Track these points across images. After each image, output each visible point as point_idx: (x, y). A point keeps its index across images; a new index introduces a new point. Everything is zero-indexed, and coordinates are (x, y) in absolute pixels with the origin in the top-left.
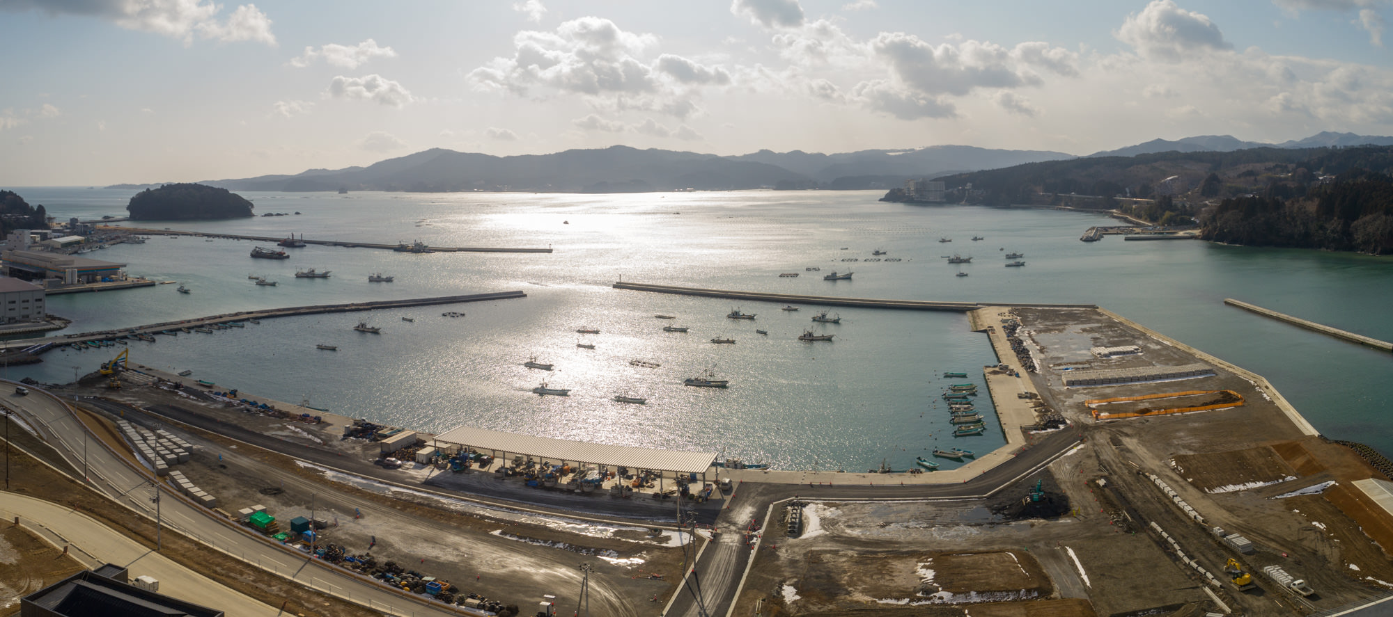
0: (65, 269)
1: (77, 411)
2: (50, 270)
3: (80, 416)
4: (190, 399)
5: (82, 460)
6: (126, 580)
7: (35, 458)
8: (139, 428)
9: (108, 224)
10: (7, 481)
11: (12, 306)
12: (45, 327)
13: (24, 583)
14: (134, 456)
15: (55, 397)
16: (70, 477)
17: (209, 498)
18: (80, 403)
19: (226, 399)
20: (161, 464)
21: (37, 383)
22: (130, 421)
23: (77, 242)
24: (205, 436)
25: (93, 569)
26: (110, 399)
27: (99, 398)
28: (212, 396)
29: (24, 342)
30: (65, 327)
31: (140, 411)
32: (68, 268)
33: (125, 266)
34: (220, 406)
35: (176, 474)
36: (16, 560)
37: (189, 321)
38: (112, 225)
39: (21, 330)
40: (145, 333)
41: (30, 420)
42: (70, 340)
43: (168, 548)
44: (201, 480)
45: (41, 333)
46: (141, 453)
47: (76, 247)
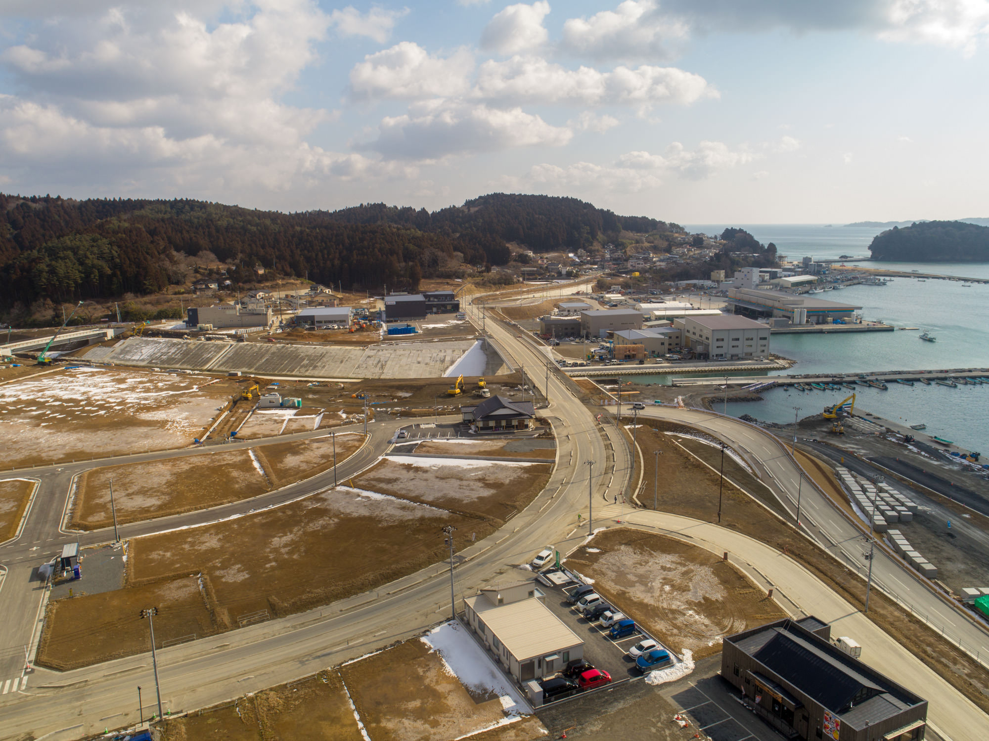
0: (793, 308)
1: (795, 452)
2: (777, 308)
3: (797, 457)
4: (921, 455)
5: (796, 503)
6: (828, 638)
7: (748, 495)
8: (859, 478)
9: (845, 264)
10: (719, 515)
11: (735, 343)
12: (768, 366)
13: (727, 622)
14: (851, 506)
15: (773, 436)
16: (781, 518)
17: (929, 567)
18: (799, 445)
19: (965, 462)
20: (879, 520)
21: (756, 420)
22: (850, 469)
23: (809, 282)
24: (933, 498)
25: (795, 619)
26: (831, 444)
27: (819, 442)
28: (947, 455)
29: (746, 379)
30: (789, 367)
31: (863, 461)
32: (797, 308)
33: (860, 308)
34: (955, 468)
35: (895, 533)
36: (722, 597)
37: (930, 372)
38: (849, 266)
39: (743, 367)
40: (877, 380)
41: (746, 456)
42: (793, 381)
43: (876, 612)
44: (923, 546)
45: (763, 372)
46: (858, 504)
47: (807, 288)
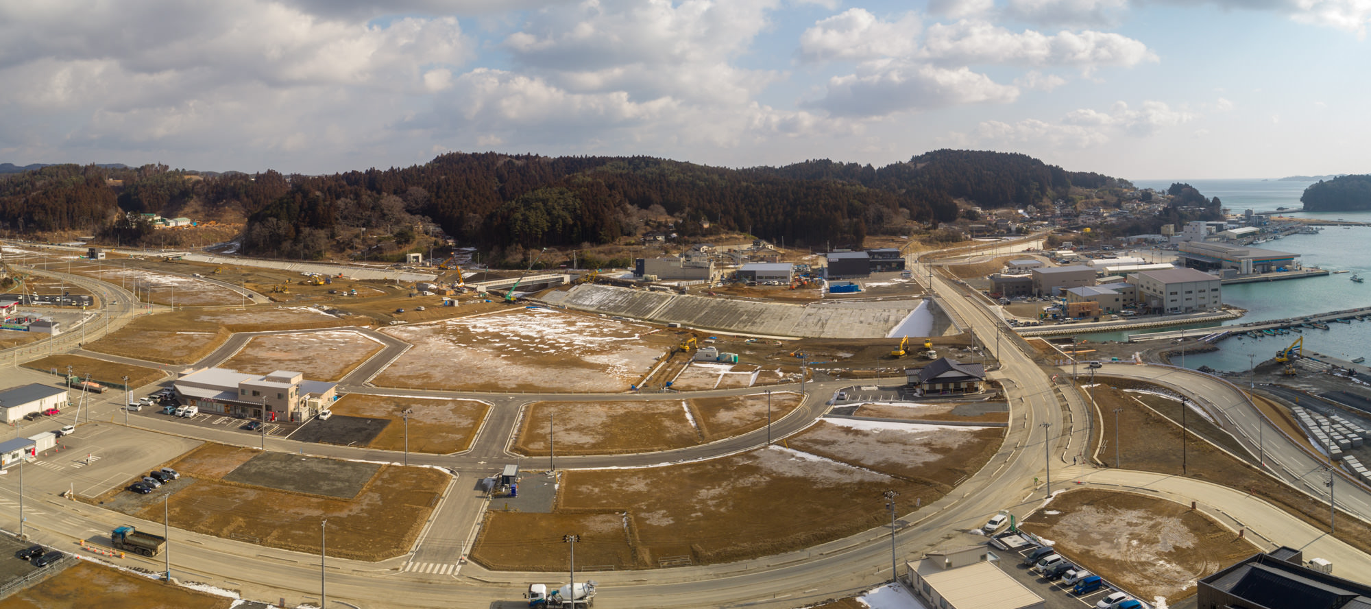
0: (1240, 259)
1: (1253, 398)
2: (1225, 260)
3: (1256, 402)
4: (1364, 386)
5: (1258, 446)
6: (1300, 562)
7: (1211, 444)
8: (1314, 414)
9: (1282, 215)
10: (1184, 467)
11: (1189, 296)
12: (1222, 316)
13: (1200, 566)
14: (1309, 441)
15: (1232, 385)
16: (1245, 462)
18: (1257, 390)
20: (1335, 449)
21: (1214, 371)
22: (1305, 407)
23: (1253, 234)
25: (1268, 552)
26: (1285, 387)
27: (1275, 386)
29: (1201, 332)
30: (1240, 317)
31: (1315, 398)
32: (1244, 259)
33: (1299, 256)
35: (1350, 459)
36: (1193, 543)
37: (1362, 310)
38: (1286, 217)
39: (1198, 319)
40: (1319, 321)
41: (1206, 407)
42: (1246, 329)
43: (1340, 531)
45: (1217, 322)
46: (1315, 438)
47: (1251, 238)
